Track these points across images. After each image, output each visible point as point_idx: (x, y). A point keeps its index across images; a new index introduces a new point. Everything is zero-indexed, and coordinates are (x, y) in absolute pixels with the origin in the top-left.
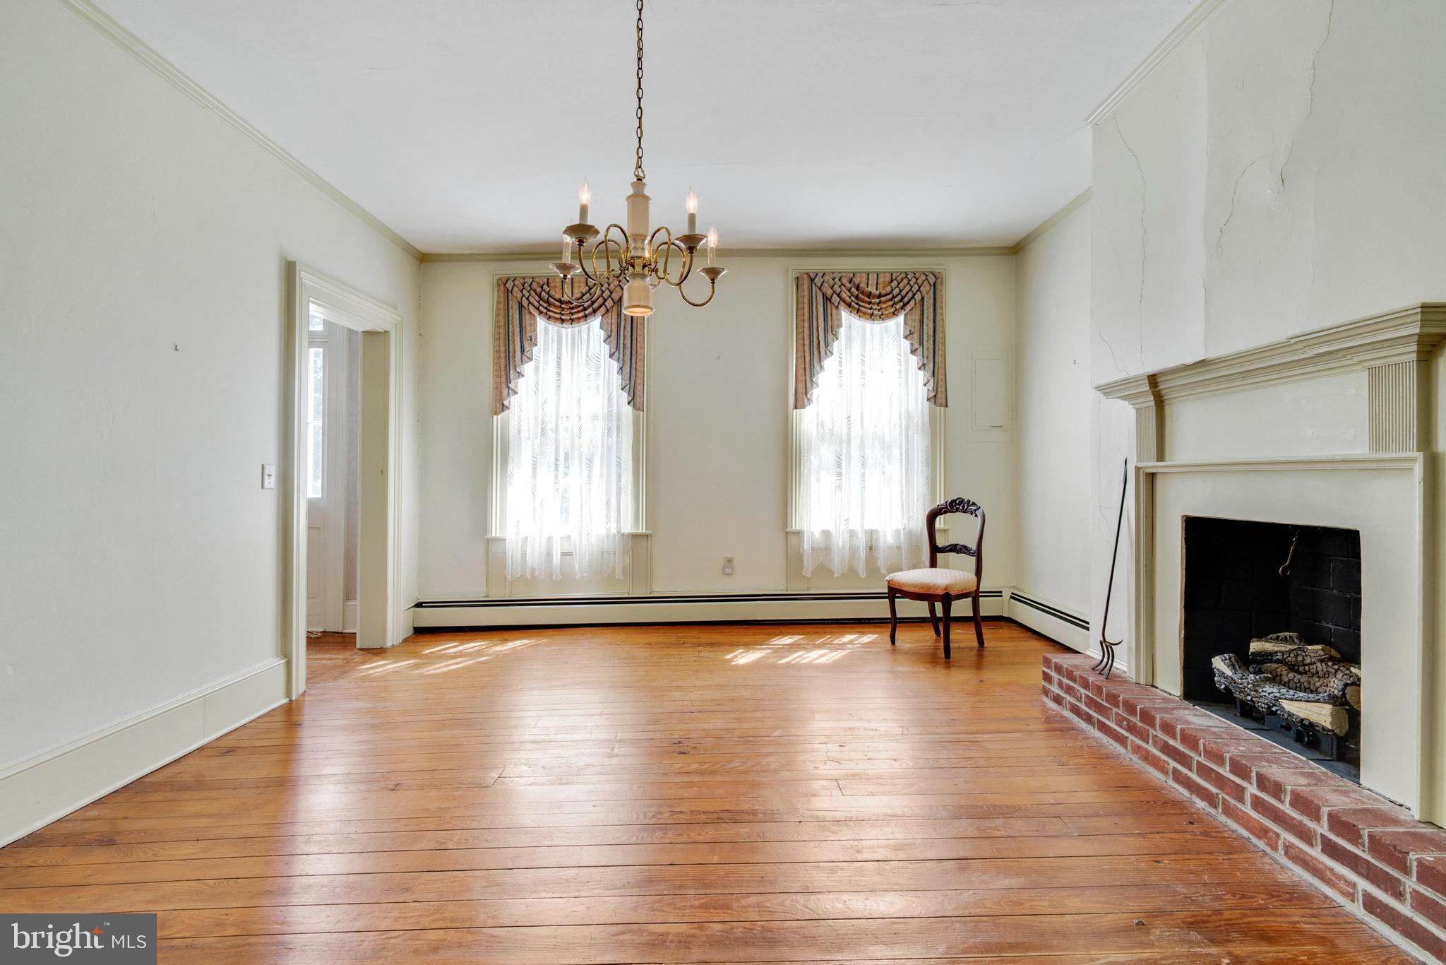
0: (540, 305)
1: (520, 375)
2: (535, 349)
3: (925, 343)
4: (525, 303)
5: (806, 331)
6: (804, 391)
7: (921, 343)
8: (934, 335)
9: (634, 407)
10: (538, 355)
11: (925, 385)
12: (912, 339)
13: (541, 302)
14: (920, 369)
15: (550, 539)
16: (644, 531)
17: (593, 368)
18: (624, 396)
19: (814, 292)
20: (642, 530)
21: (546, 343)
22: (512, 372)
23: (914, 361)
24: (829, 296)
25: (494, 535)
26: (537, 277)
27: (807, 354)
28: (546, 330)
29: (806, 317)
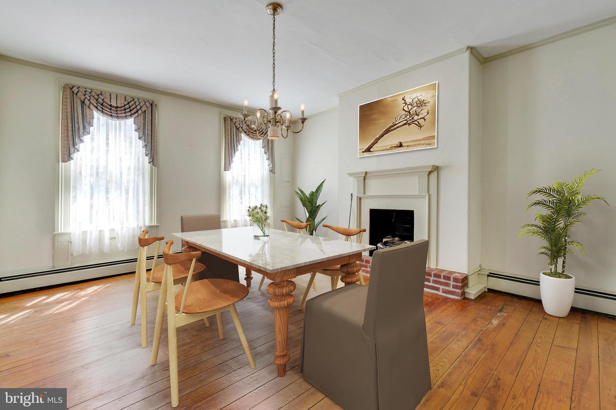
0: (98, 105)
1: (82, 141)
2: (91, 128)
3: (269, 150)
4: (87, 102)
5: (230, 139)
6: (229, 164)
7: (268, 150)
8: (272, 148)
9: (153, 164)
10: (94, 132)
11: (269, 165)
12: (265, 148)
13: (98, 104)
14: (267, 159)
15: (100, 231)
16: (156, 224)
17: (128, 143)
18: (147, 159)
19: (232, 125)
20: (154, 223)
21: (98, 126)
22: (77, 139)
23: (265, 156)
24: (238, 128)
25: (59, 231)
26: (94, 89)
27: (230, 149)
28: (99, 119)
29: (229, 134)
